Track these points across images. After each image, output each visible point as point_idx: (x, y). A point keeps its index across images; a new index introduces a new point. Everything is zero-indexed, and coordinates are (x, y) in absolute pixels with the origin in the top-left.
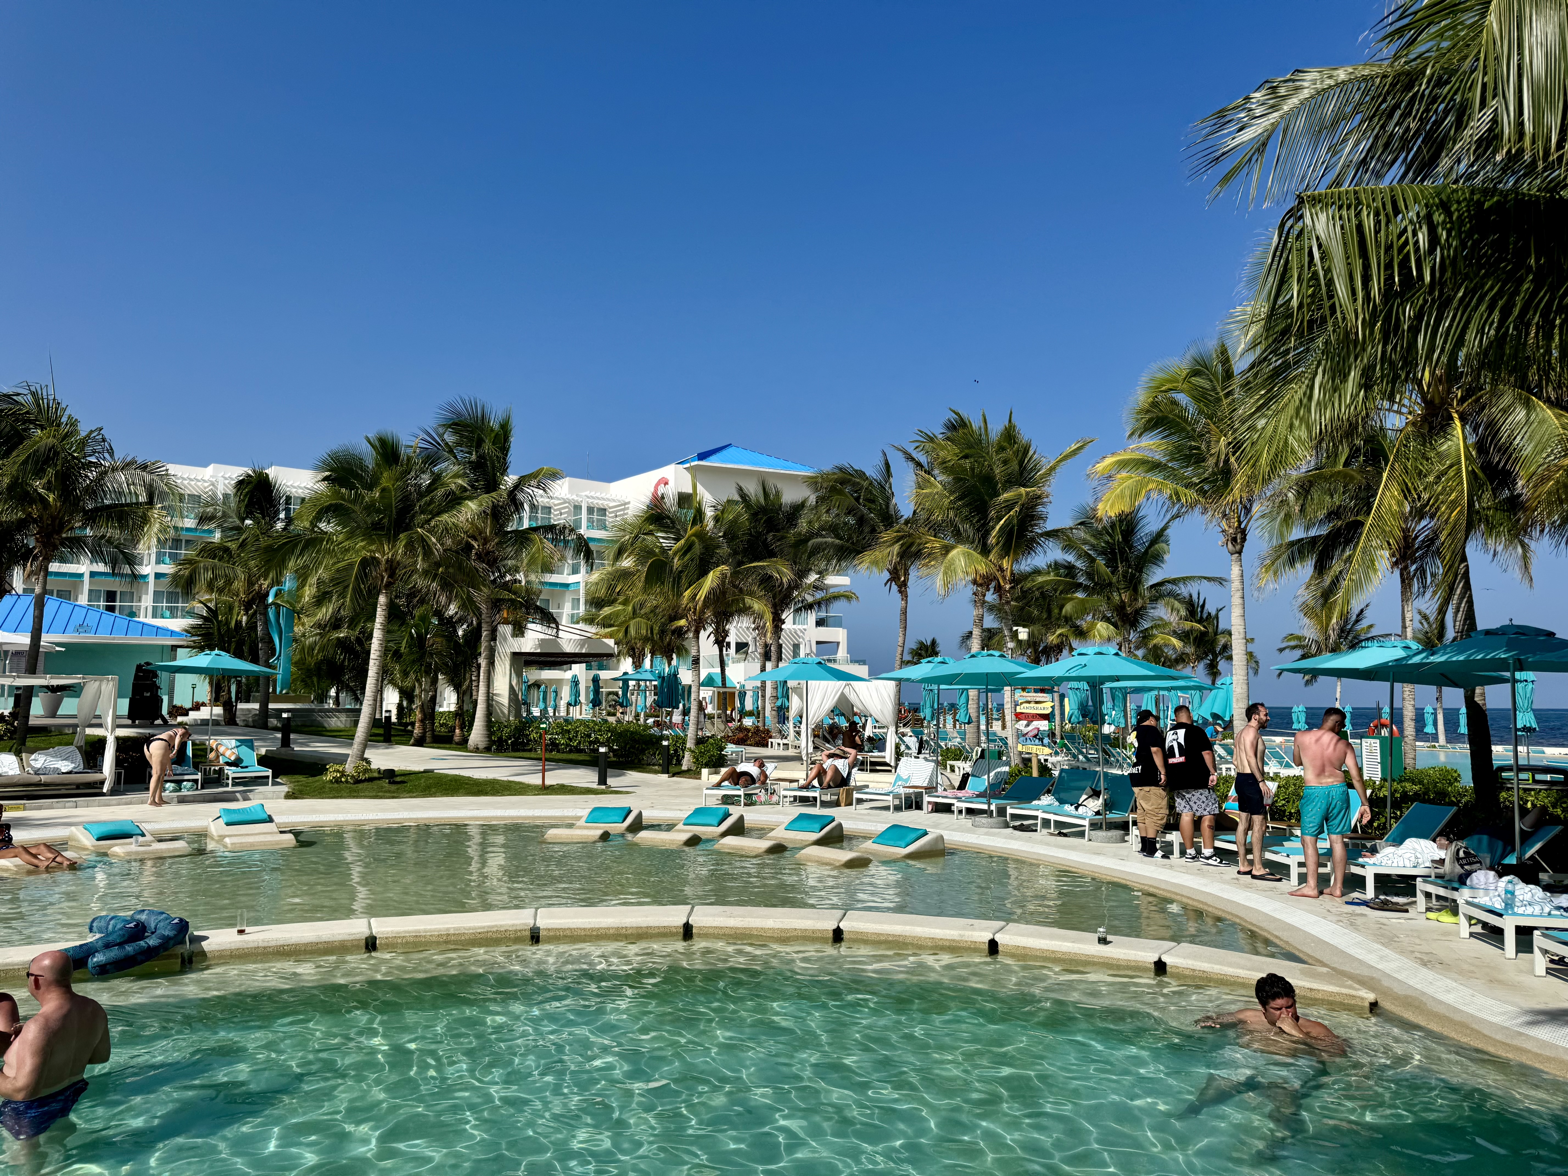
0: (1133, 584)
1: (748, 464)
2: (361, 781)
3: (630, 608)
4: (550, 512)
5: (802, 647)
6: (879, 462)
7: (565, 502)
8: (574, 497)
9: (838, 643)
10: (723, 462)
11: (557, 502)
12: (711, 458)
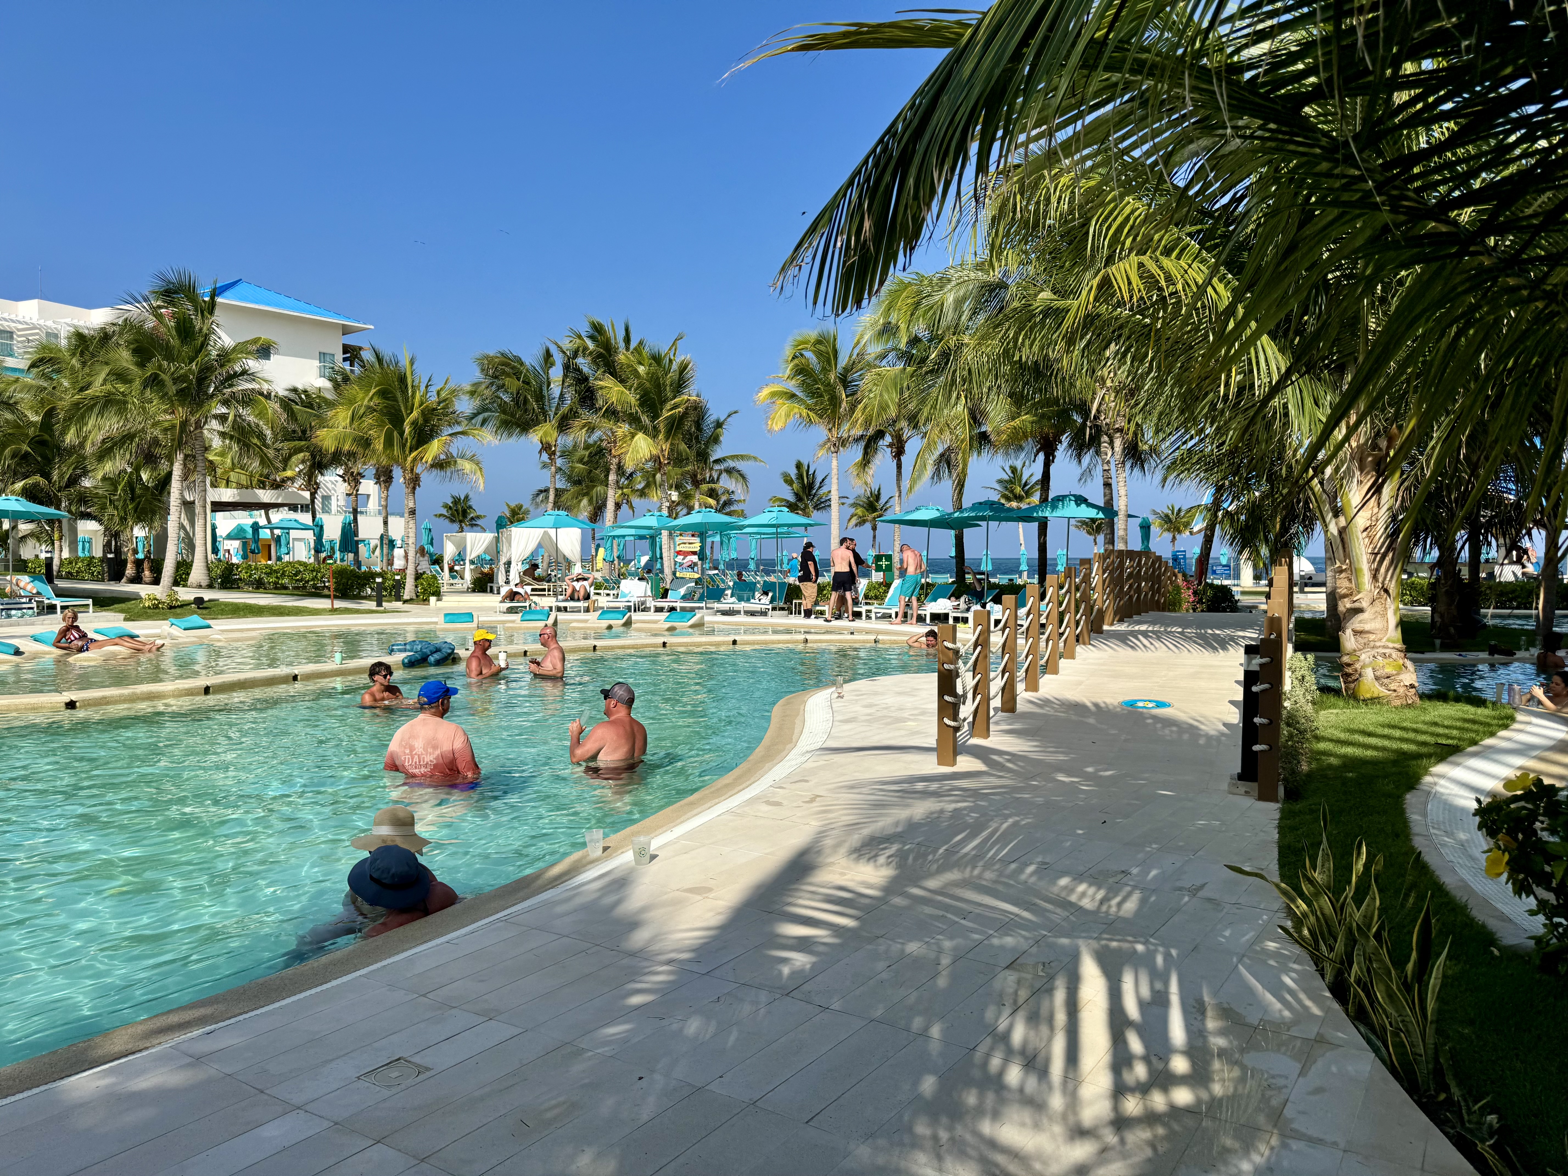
0: (703, 456)
1: (268, 305)
2: (175, 607)
3: (229, 461)
4: (12, 338)
5: (334, 499)
6: (539, 353)
7: (35, 328)
8: (49, 323)
9: (368, 496)
10: (241, 299)
11: (20, 326)
12: (227, 293)
